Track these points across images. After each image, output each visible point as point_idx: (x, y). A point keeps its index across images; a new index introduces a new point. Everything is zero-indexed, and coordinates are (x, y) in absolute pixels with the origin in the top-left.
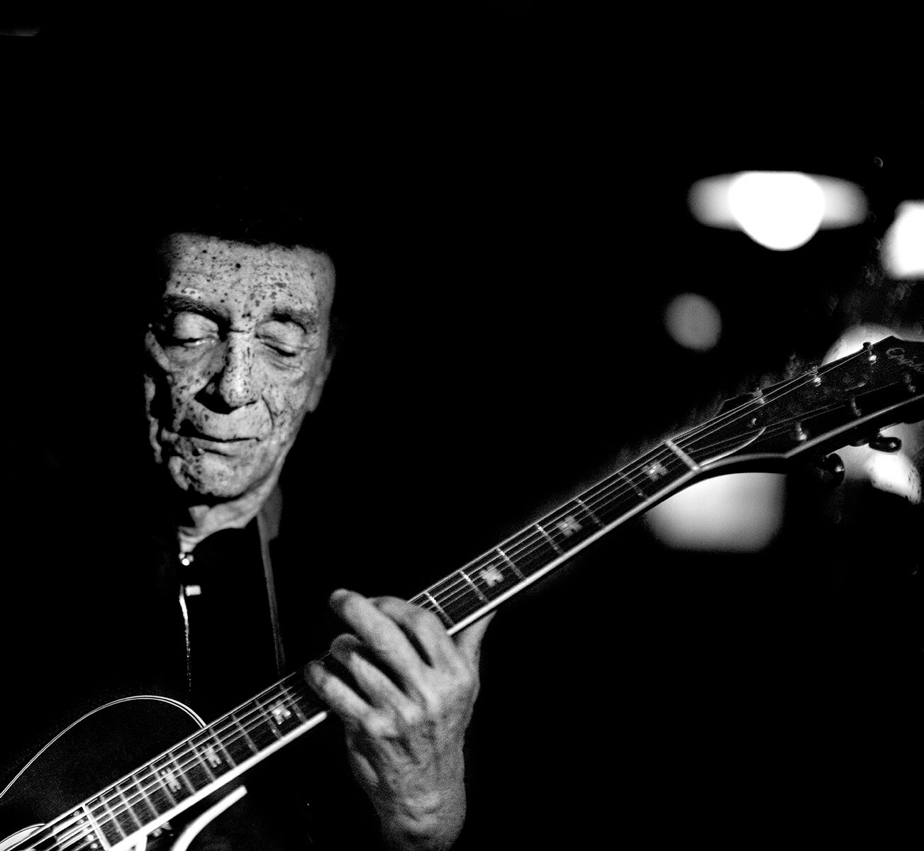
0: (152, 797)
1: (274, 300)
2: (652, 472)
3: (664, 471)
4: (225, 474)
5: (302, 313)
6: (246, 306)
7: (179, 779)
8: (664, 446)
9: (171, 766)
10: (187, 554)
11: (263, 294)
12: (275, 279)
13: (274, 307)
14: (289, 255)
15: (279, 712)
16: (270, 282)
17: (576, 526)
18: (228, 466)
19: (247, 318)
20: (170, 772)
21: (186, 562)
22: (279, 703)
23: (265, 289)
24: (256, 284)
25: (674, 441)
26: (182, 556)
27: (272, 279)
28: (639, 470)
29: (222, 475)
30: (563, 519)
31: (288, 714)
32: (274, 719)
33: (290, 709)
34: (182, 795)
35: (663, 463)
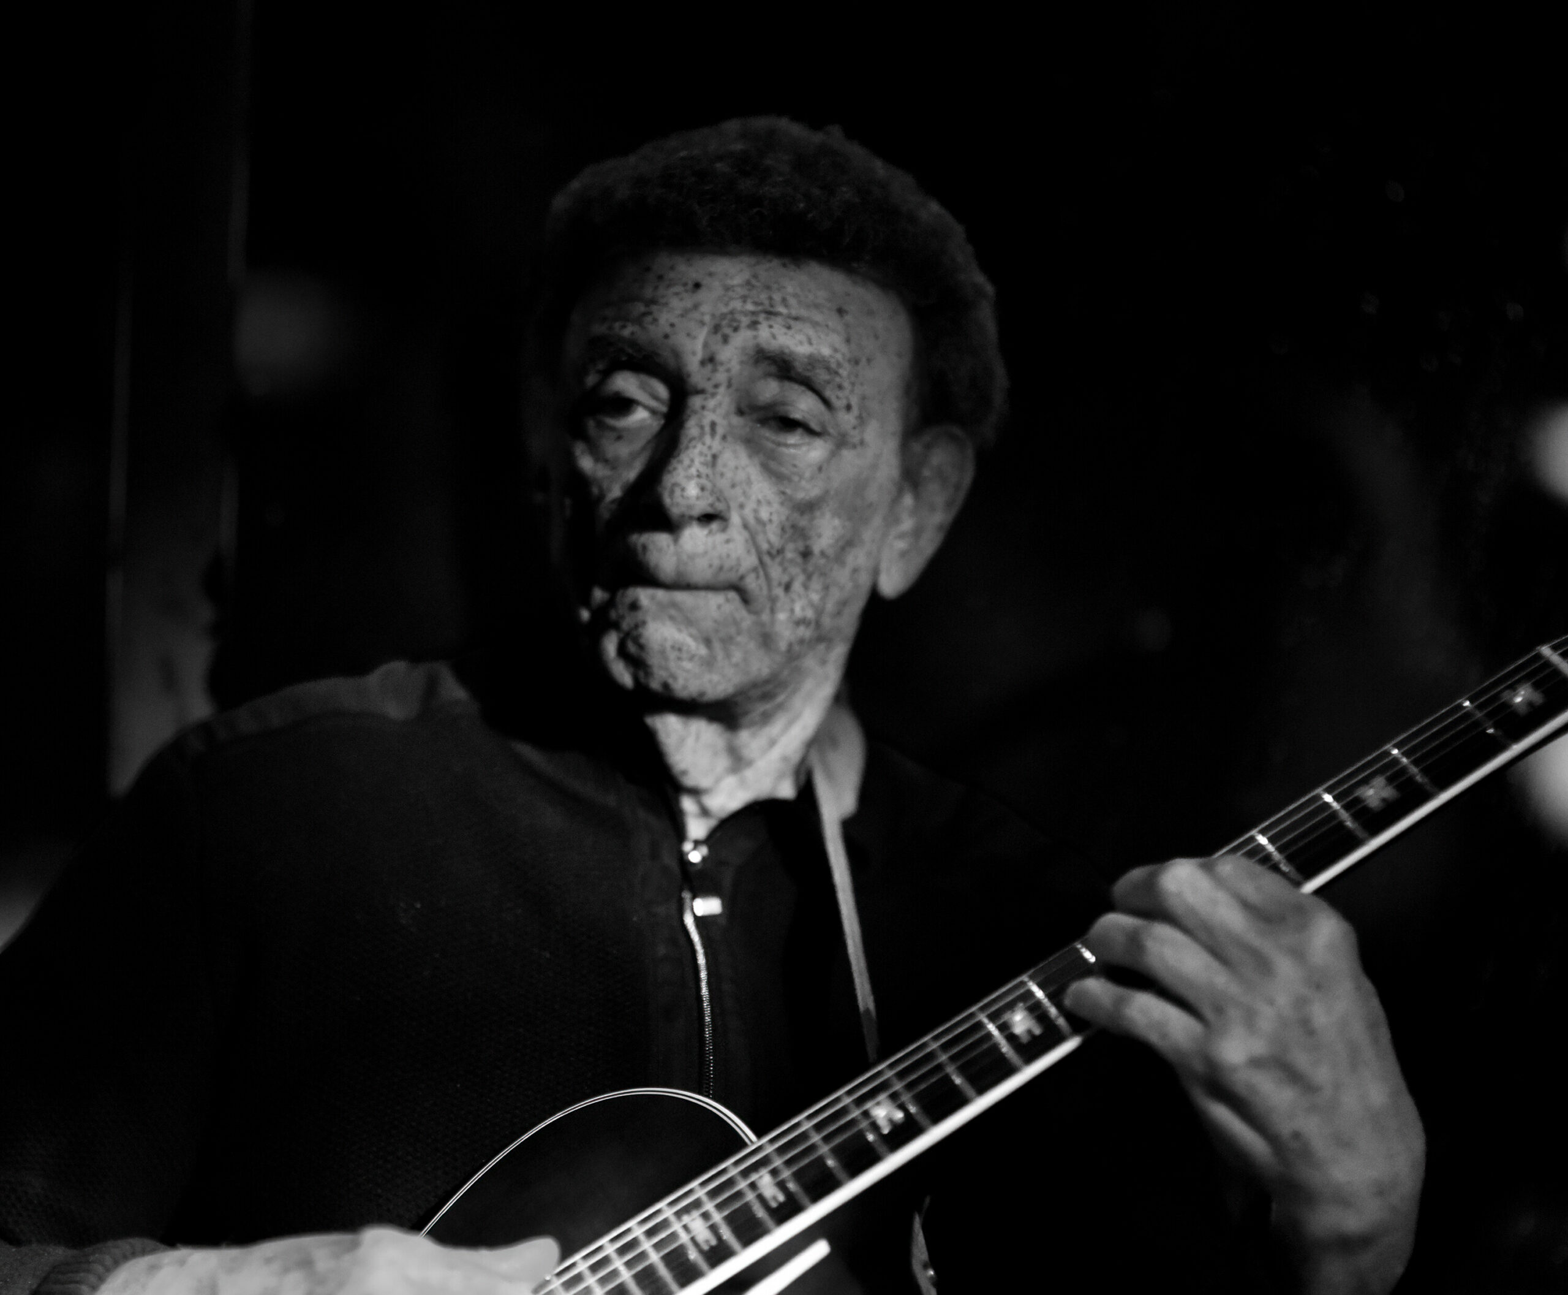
0: (668, 1259)
1: (754, 333)
2: (1518, 700)
3: (1537, 698)
4: (685, 648)
5: (814, 361)
6: (706, 345)
7: (713, 1228)
8: (1539, 656)
9: (697, 1204)
10: (697, 844)
11: (735, 324)
12: (761, 304)
13: (758, 345)
14: (792, 273)
15: (884, 1113)
16: (750, 307)
17: (1388, 793)
18: (691, 636)
19: (709, 367)
20: (696, 1214)
21: (695, 857)
22: (882, 1097)
23: (738, 316)
24: (724, 310)
25: (1555, 648)
26: (688, 846)
27: (756, 303)
28: (1496, 697)
29: (680, 650)
30: (1366, 781)
31: (899, 1115)
32: (875, 1127)
33: (902, 1107)
34: (718, 1254)
35: (1536, 686)
